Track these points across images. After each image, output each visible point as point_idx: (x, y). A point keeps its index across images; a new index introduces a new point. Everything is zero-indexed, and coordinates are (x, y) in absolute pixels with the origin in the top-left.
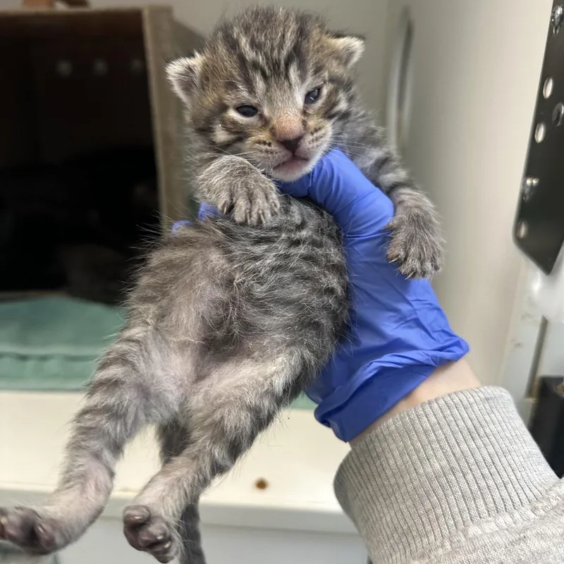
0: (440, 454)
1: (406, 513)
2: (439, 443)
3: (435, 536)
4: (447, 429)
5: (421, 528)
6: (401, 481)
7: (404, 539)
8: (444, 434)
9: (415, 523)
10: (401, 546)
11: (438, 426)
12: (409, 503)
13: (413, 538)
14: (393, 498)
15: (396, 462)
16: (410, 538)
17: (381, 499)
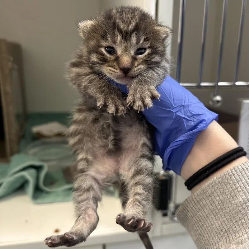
0: (242, 193)
1: (227, 222)
2: (241, 188)
3: (242, 233)
4: (244, 181)
5: (235, 229)
6: (223, 207)
7: (226, 235)
8: (243, 184)
9: (231, 227)
10: (224, 238)
11: (239, 180)
12: (228, 217)
13: (231, 234)
14: (219, 215)
15: (219, 198)
16: (229, 234)
17: (212, 216)
